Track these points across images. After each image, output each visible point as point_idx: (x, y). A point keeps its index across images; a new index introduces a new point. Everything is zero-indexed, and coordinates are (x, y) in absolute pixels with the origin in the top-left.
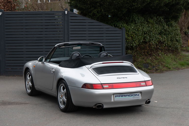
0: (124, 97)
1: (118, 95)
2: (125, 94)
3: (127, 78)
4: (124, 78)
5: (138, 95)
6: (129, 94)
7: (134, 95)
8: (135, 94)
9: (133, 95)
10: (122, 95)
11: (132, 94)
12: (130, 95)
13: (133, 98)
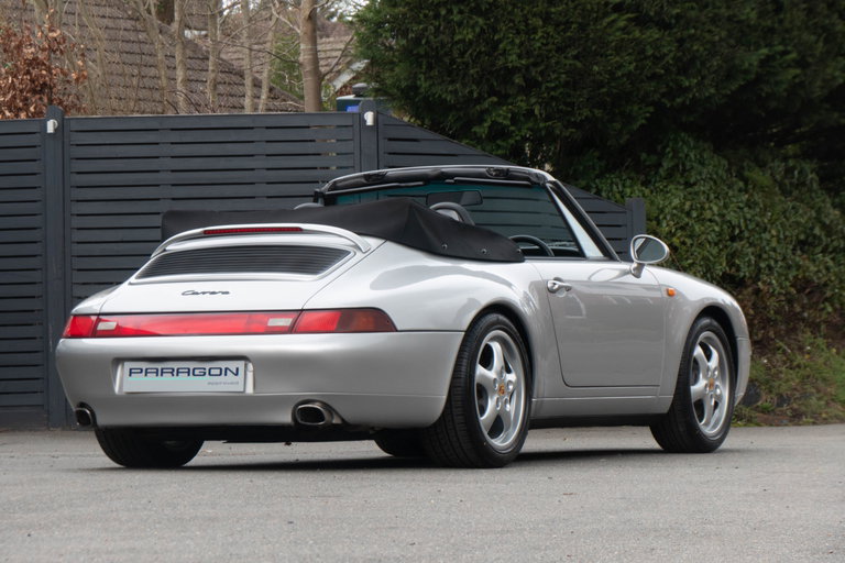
0: (167, 377)
1: (144, 365)
2: (175, 365)
3: (227, 293)
4: (213, 293)
5: (237, 374)
6: (191, 365)
7: (218, 372)
8: (223, 365)
9: (213, 372)
10: (160, 366)
11: (207, 366)
12: (197, 372)
13: (209, 383)
